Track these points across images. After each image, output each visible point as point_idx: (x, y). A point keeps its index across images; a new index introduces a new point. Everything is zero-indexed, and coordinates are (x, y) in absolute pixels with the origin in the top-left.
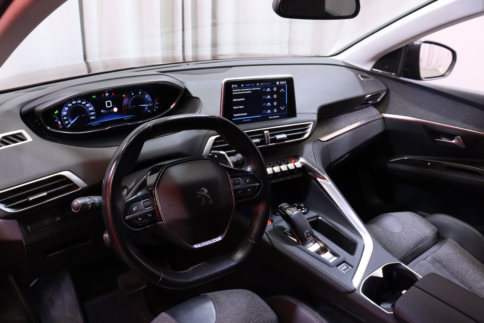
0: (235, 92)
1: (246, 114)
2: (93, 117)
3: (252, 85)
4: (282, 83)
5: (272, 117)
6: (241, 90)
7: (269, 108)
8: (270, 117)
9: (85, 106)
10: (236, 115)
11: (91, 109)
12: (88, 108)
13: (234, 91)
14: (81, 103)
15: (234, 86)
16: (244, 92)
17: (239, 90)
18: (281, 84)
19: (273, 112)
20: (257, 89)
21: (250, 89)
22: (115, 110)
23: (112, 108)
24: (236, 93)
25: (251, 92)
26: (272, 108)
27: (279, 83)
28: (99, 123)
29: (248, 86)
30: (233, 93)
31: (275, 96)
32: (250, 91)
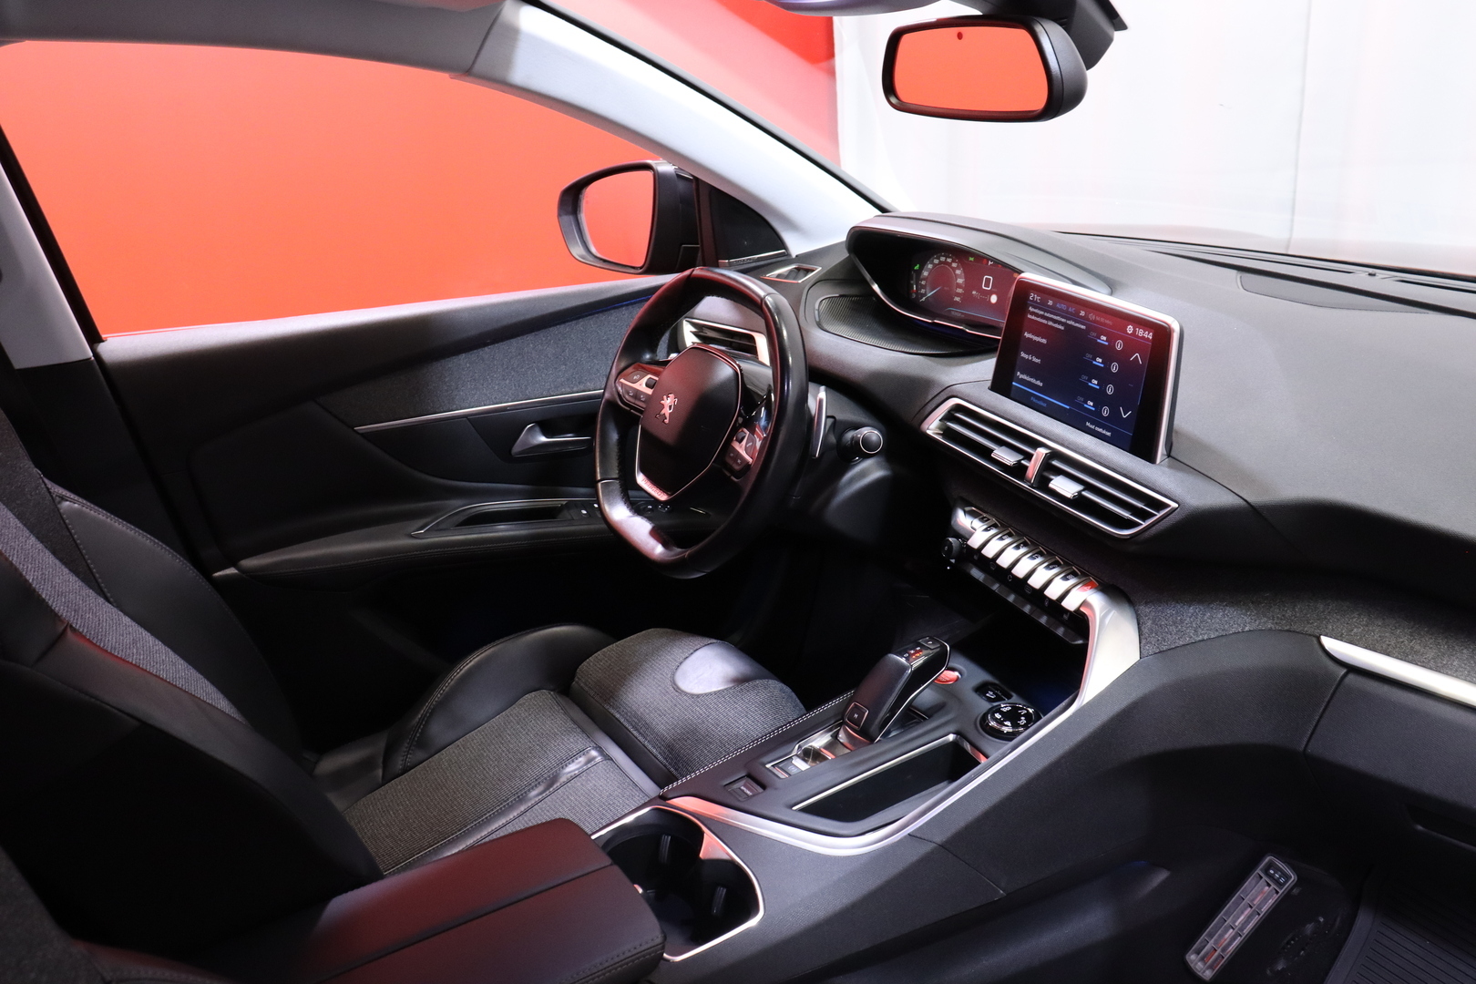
0: (1033, 313)
1: (1041, 384)
2: (957, 299)
3: (1070, 310)
4: (1141, 333)
5: (1093, 427)
6: (1046, 314)
7: (1092, 394)
8: (1088, 424)
9: (954, 272)
10: (1022, 376)
11: (960, 281)
12: (957, 276)
13: (1031, 309)
14: (951, 263)
15: (1033, 298)
16: (1050, 323)
17: (1042, 313)
18: (1138, 336)
19: (1098, 413)
20: (1077, 325)
21: (1063, 320)
22: (994, 299)
23: (990, 293)
24: (1033, 317)
25: (1062, 328)
26: (1100, 398)
27: (1135, 331)
28: (962, 313)
29: (1061, 310)
30: (1029, 316)
31: (1115, 368)
32: (1059, 323)
